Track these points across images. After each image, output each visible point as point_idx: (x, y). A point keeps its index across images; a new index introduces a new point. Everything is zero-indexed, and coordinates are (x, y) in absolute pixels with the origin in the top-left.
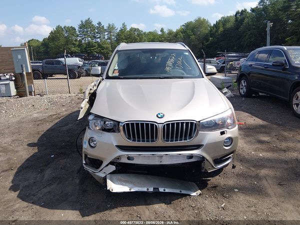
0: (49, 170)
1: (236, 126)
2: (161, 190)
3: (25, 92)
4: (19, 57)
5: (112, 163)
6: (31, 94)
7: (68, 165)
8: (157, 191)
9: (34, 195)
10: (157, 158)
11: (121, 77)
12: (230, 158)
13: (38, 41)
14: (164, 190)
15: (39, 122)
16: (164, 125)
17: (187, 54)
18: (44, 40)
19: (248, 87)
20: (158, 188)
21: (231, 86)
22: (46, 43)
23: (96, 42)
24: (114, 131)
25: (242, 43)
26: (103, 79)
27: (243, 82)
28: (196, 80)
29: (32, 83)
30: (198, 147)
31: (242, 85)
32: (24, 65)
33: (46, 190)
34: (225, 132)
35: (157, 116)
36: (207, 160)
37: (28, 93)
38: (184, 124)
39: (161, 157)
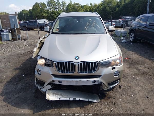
0: (21, 83)
1: (122, 64)
2: (77, 99)
3: (16, 38)
4: (13, 20)
5: (50, 84)
6: (19, 39)
7: (31, 81)
8: (75, 100)
9: (10, 98)
10: (75, 82)
11: (60, 33)
12: (118, 82)
13: (27, 10)
14: (79, 99)
15: (21, 55)
16: (79, 64)
17: (98, 19)
18: (30, 10)
19: (135, 37)
20: (76, 98)
21: (126, 35)
22: (31, 11)
23: (56, 11)
24: (50, 66)
25: (134, 11)
26: (50, 34)
27: (132, 34)
28: (101, 35)
29: (20, 33)
30: (99, 76)
31: (132, 36)
32: (15, 24)
33: (16, 96)
34: (115, 68)
35: (75, 58)
36: (104, 84)
37: (18, 39)
38: (91, 64)
39: (77, 81)
